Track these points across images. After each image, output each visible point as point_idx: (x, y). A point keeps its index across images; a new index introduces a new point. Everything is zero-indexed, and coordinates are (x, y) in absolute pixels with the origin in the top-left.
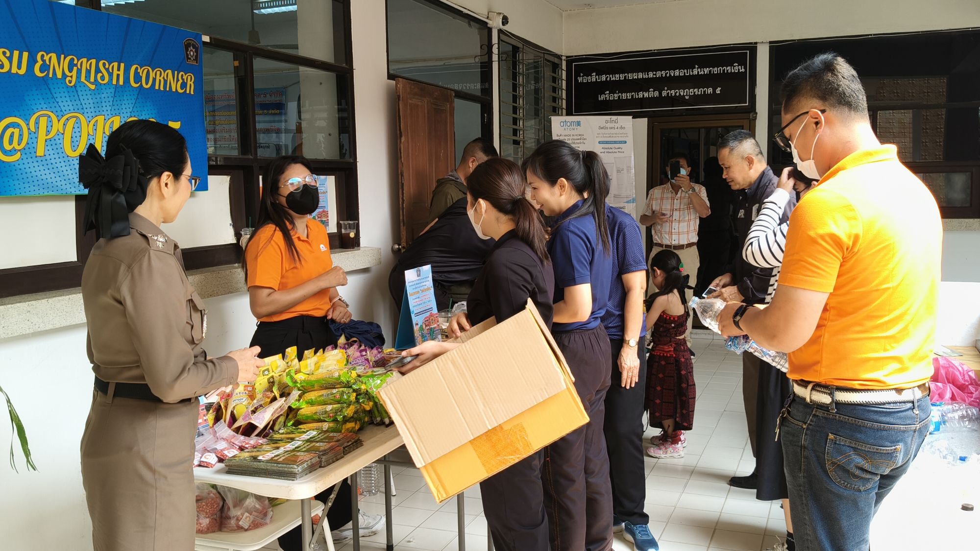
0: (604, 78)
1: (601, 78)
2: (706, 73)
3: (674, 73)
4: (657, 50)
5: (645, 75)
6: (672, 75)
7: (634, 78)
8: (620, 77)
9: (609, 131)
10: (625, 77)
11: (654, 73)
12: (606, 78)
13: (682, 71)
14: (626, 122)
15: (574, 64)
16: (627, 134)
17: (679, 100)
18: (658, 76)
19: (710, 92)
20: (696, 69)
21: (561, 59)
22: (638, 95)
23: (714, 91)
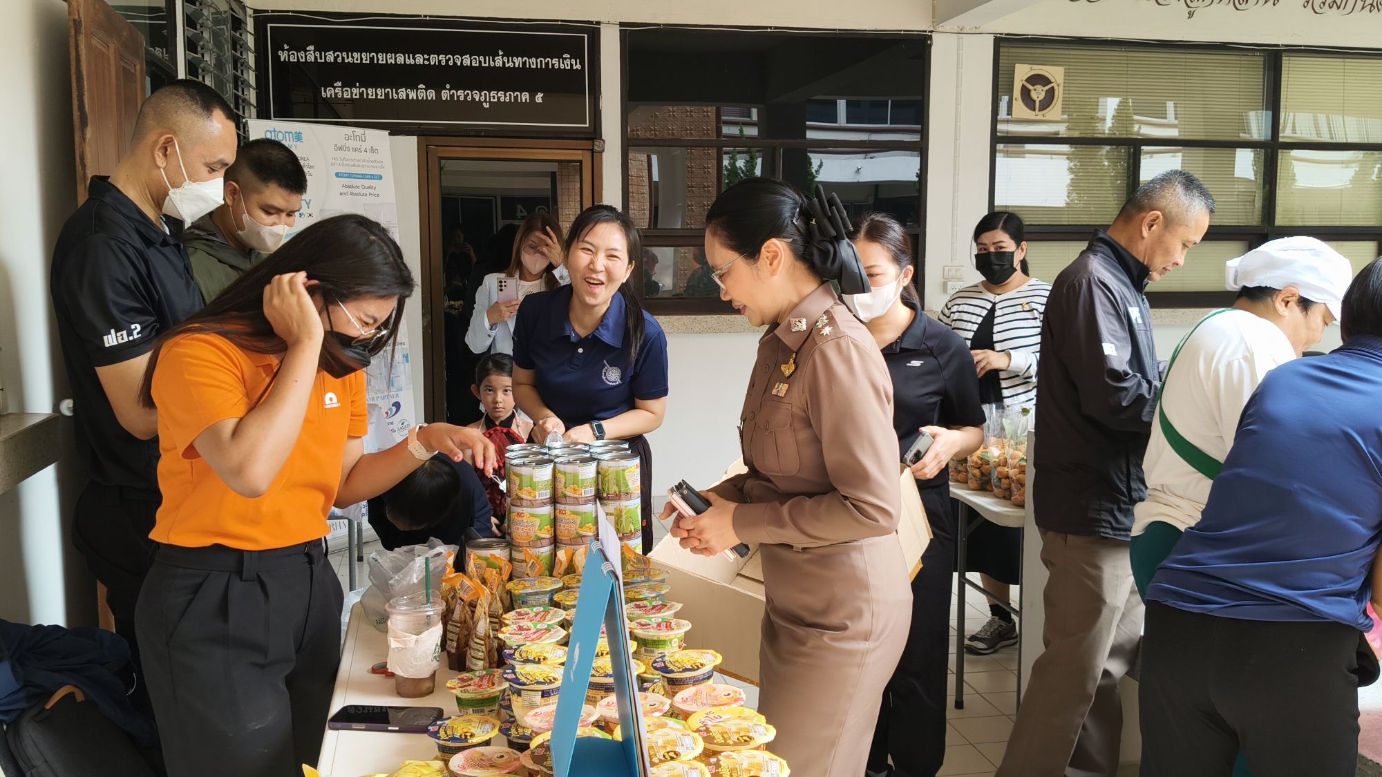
0: (330, 57)
1: (325, 56)
2: (517, 66)
3: (462, 60)
4: (430, 16)
5: (409, 58)
6: (459, 64)
7: (389, 62)
8: (362, 59)
9: (351, 155)
10: (372, 59)
11: (426, 56)
12: (336, 58)
13: (475, 59)
14: (379, 138)
15: (269, 25)
16: (382, 162)
17: (473, 109)
18: (432, 63)
19: (526, 99)
20: (500, 57)
21: (245, 12)
22: (397, 93)
23: (532, 97)
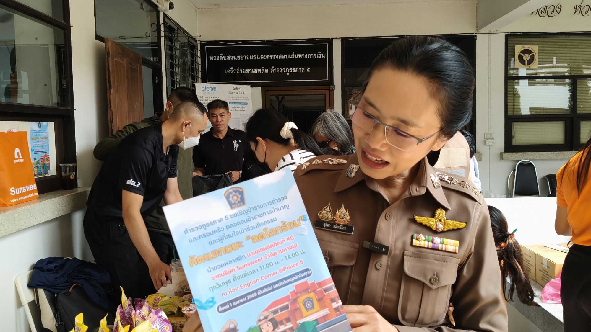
0: (229, 58)
1: (227, 58)
2: (300, 58)
3: (279, 57)
4: (266, 40)
5: (258, 57)
6: (277, 58)
7: (251, 59)
8: (240, 58)
9: (235, 95)
10: (244, 58)
11: (265, 56)
12: (231, 58)
13: (284, 56)
14: (246, 89)
15: (206, 47)
16: (248, 98)
17: (283, 76)
18: (267, 59)
19: (303, 71)
20: (293, 55)
21: (197, 42)
22: (254, 71)
23: (306, 70)
